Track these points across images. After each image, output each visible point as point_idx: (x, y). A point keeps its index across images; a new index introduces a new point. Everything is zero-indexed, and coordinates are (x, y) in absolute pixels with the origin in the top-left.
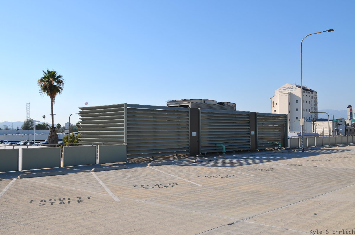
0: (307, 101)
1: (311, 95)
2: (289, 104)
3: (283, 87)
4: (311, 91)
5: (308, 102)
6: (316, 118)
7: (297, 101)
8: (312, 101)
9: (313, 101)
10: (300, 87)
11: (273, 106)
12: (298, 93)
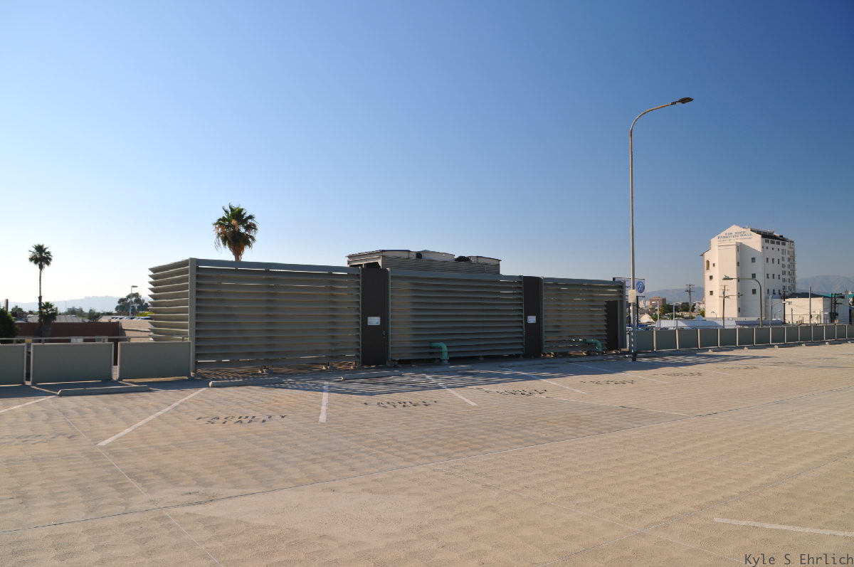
0: (773, 259)
1: (781, 247)
2: (738, 264)
3: (725, 232)
4: (782, 239)
5: (776, 261)
6: (794, 292)
7: (753, 260)
8: (783, 259)
9: (786, 259)
10: (758, 233)
11: (708, 269)
12: (755, 242)
